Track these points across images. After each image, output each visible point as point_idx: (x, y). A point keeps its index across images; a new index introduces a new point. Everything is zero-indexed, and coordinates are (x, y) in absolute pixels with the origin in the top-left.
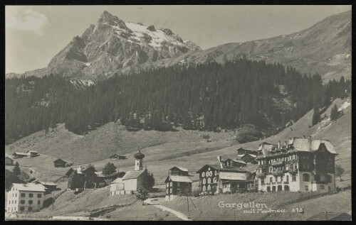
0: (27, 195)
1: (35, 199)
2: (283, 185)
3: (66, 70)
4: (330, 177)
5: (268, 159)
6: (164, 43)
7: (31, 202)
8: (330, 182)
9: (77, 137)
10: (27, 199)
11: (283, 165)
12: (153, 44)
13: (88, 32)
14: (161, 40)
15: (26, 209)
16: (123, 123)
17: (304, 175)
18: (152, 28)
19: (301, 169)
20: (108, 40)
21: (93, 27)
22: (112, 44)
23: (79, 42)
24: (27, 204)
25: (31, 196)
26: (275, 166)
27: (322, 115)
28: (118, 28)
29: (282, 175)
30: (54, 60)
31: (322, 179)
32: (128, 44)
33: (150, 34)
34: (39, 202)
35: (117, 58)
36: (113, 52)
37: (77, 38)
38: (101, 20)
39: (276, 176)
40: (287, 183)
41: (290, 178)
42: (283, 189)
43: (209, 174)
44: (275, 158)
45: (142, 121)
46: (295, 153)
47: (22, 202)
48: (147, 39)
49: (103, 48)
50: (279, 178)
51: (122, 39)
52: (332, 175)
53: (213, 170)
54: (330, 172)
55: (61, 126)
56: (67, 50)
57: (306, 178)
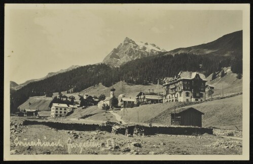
0: (59, 109)
1: (63, 111)
2: (174, 99)
3: (110, 62)
4: (202, 94)
5: (168, 85)
6: (152, 50)
7: (61, 112)
8: (202, 97)
9: (106, 88)
10: (59, 111)
11: (176, 88)
12: (147, 50)
13: (120, 46)
14: (150, 49)
15: (59, 116)
16: (126, 81)
17: (186, 93)
18: (147, 44)
19: (184, 89)
20: (128, 49)
21: (121, 44)
22: (129, 51)
23: (116, 51)
24: (59, 113)
25: (61, 109)
26: (172, 89)
27: (217, 76)
28: (132, 44)
29: (175, 94)
30: (105, 59)
31: (198, 95)
32: (136, 51)
33: (146, 46)
34: (65, 112)
35: (131, 57)
36: (130, 55)
37: (115, 49)
38: (125, 41)
39: (172, 95)
40: (177, 98)
41: (179, 95)
42: (174, 101)
43: (142, 96)
44: (171, 84)
45: (135, 80)
46: (181, 80)
47: (57, 112)
48: (144, 48)
49: (126, 53)
50: (174, 95)
51: (134, 49)
52: (204, 93)
53: (144, 94)
54: (202, 91)
55: (100, 84)
56: (111, 54)
57: (187, 95)
